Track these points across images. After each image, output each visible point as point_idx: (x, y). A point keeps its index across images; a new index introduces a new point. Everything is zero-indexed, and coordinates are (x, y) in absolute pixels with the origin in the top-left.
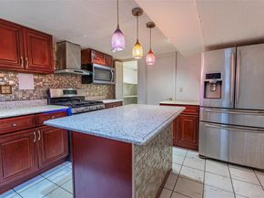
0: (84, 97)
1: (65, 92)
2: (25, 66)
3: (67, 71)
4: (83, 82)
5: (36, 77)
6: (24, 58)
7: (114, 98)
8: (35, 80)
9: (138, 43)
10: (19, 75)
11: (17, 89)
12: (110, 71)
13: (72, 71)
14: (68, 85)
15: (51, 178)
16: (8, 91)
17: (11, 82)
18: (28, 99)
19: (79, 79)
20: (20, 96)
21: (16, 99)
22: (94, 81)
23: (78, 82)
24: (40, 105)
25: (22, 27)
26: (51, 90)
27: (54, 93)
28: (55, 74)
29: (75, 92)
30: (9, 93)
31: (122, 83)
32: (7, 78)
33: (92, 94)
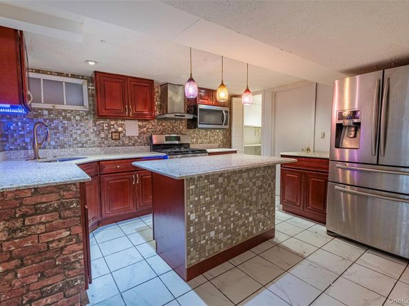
0: (189, 144)
1: (167, 139)
2: (129, 113)
3: (167, 116)
4: (189, 127)
5: (141, 124)
6: (128, 107)
7: (230, 146)
8: (139, 126)
9: (222, 85)
10: (126, 123)
11: (125, 135)
12: (221, 111)
13: (172, 116)
14: (172, 130)
15: (146, 221)
16: (117, 137)
17: (120, 129)
18: (134, 145)
19: (184, 123)
20: (127, 142)
21: (124, 145)
22: (199, 126)
23: (182, 127)
24: (143, 151)
25: (127, 77)
26: (154, 137)
27: (156, 140)
28: (159, 119)
29: (178, 139)
30: (118, 139)
31: (243, 127)
32: (116, 125)
33: (199, 141)
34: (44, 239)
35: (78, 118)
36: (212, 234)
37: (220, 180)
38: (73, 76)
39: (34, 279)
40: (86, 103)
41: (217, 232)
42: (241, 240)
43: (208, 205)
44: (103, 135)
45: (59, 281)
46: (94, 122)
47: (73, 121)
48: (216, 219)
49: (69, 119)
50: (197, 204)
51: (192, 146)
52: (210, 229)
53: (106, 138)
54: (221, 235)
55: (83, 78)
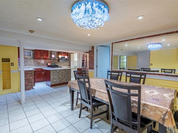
1: (52, 64)
6: (42, 57)
8: (45, 61)
10: (41, 60)
13: (53, 59)
14: (53, 62)
17: (40, 62)
18: (43, 65)
19: (57, 60)
21: (40, 65)
22: (60, 61)
24: (45, 67)
25: (42, 50)
26: (48, 63)
27: (49, 64)
28: (50, 59)
29: (55, 64)
30: (39, 64)
31: (74, 61)
32: (39, 61)
33: (61, 65)
34: (29, 78)
35: (30, 59)
36: (56, 80)
37: (58, 71)
38: (29, 50)
39: (27, 83)
40: (32, 56)
41: (57, 80)
42: (62, 82)
43: (55, 75)
44: (35, 63)
45: (30, 84)
46: (33, 60)
47: (29, 60)
48: (56, 78)
49: (28, 59)
50: (53, 75)
51: (59, 66)
52: (55, 79)
53: (36, 64)
54: (58, 81)
55: (31, 50)
